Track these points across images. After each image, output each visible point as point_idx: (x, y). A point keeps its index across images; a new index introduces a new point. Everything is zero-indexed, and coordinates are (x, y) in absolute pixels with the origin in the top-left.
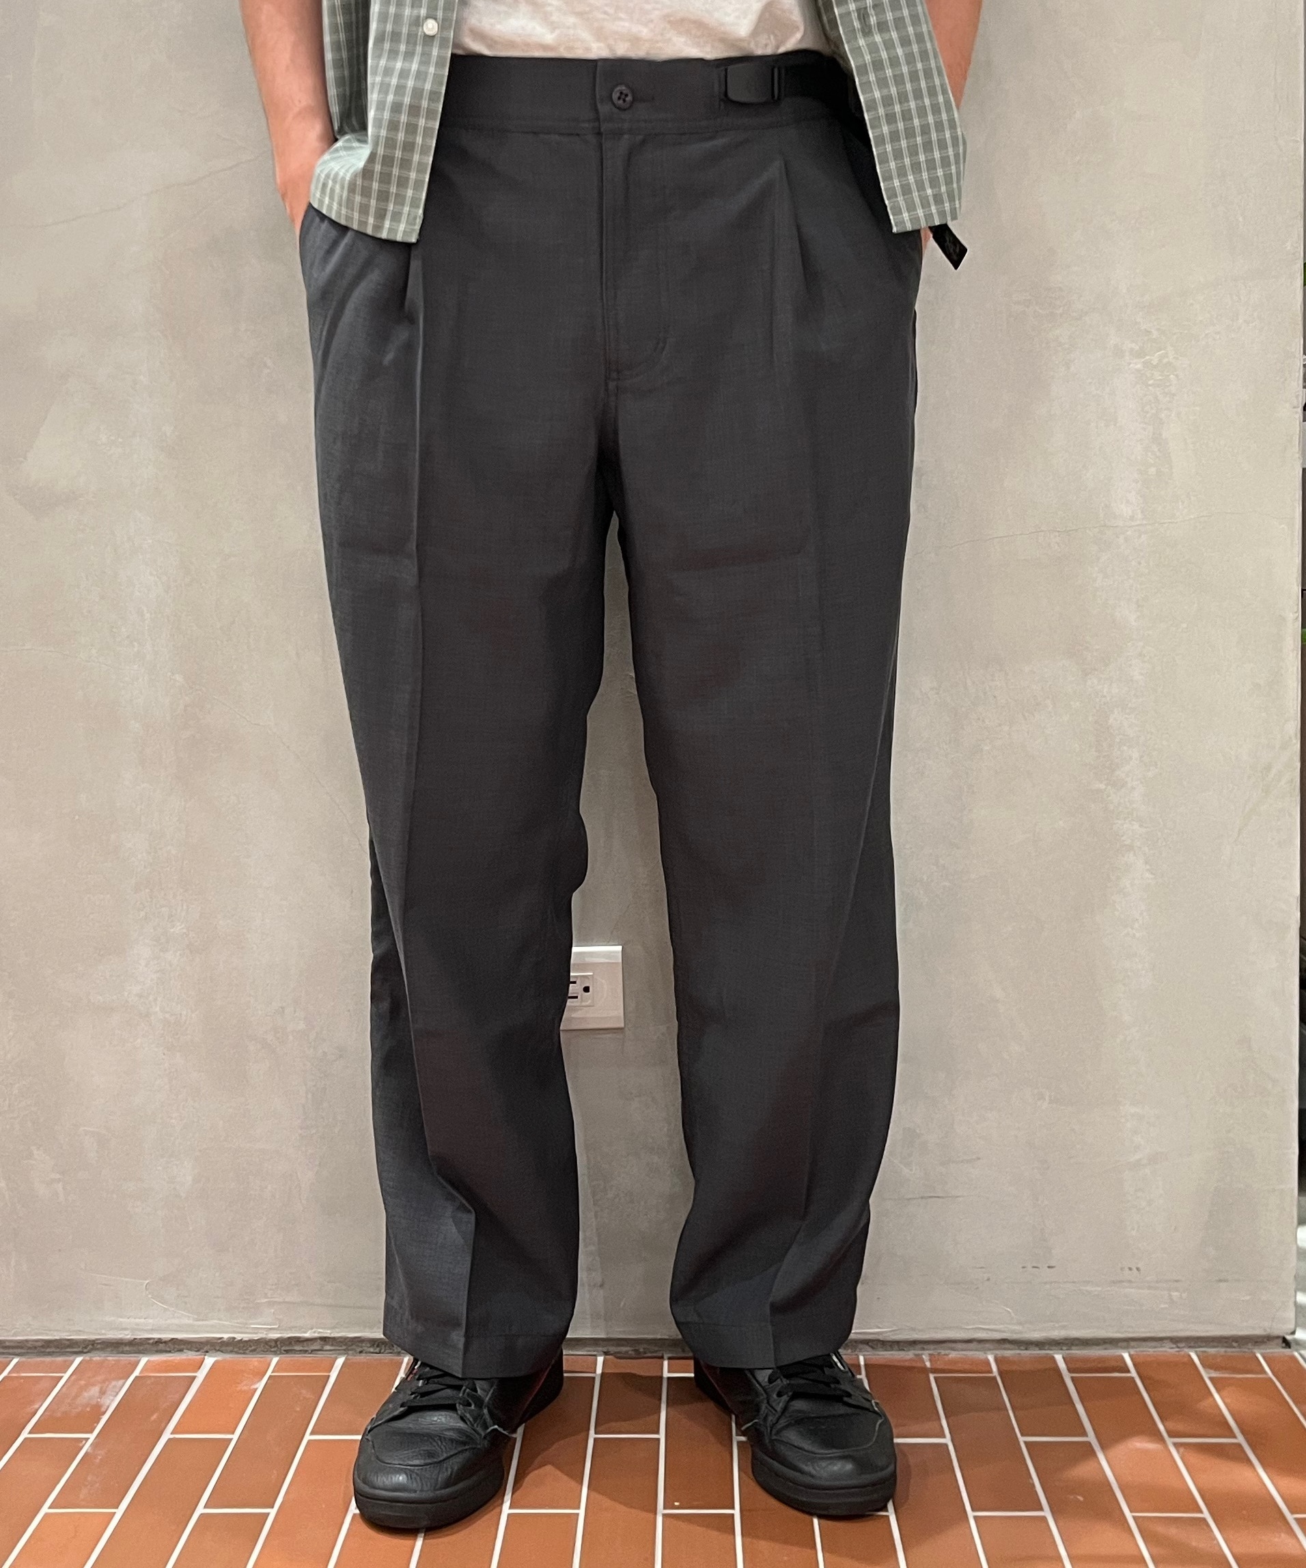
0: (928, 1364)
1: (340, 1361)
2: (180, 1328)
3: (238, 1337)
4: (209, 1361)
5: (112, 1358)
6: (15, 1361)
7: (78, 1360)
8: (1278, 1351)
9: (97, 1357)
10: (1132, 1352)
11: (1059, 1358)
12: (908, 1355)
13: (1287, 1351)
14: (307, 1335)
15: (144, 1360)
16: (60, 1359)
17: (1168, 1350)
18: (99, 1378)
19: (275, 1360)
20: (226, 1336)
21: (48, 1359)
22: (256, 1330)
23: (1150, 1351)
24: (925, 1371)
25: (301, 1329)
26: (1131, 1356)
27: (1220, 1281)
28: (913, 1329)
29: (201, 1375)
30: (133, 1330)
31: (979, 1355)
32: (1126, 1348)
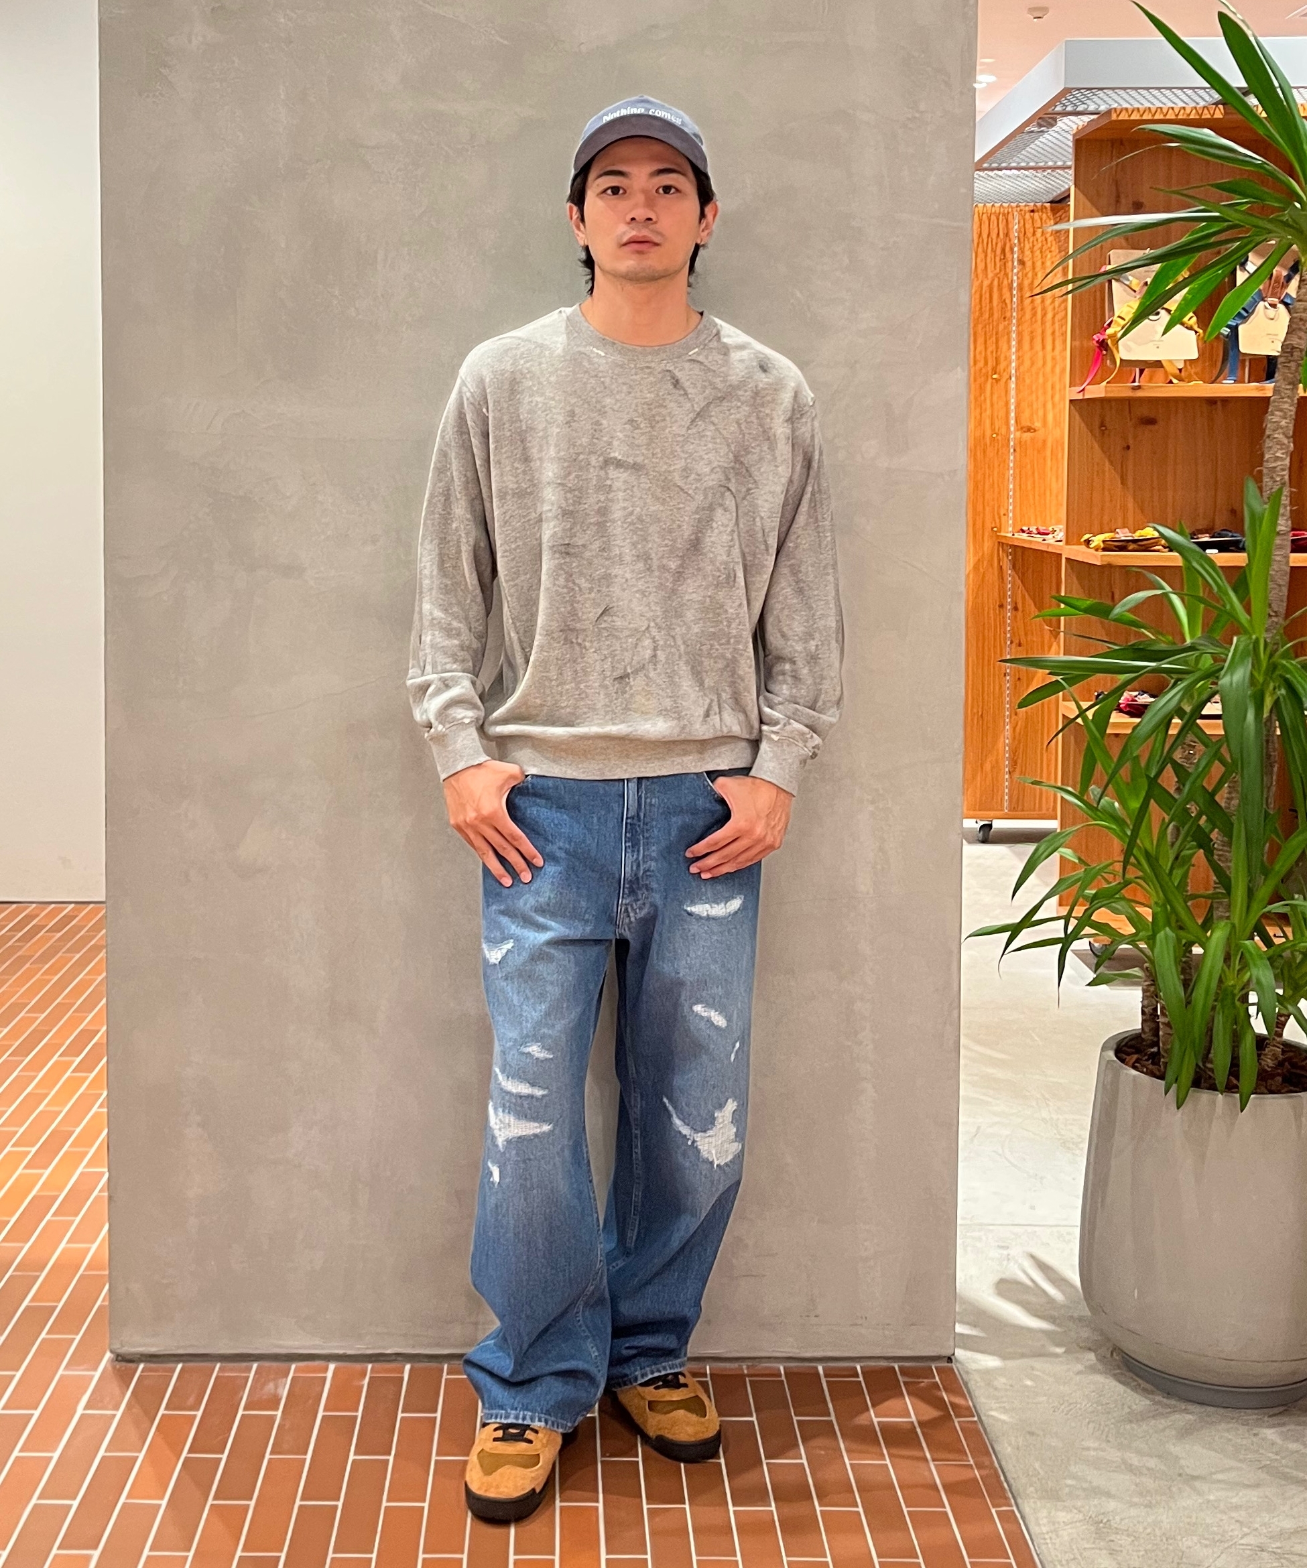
0: (746, 1372)
1: (408, 1367)
2: (314, 1347)
3: (350, 1352)
4: (332, 1366)
5: (275, 1364)
6: (218, 1365)
7: (255, 1366)
8: (945, 1364)
9: (267, 1364)
10: (862, 1364)
11: (820, 1369)
12: (735, 1365)
13: (950, 1365)
14: (389, 1351)
15: (293, 1367)
16: (244, 1364)
17: (884, 1364)
18: (272, 1377)
19: (370, 1366)
20: (341, 1352)
21: (236, 1365)
22: (359, 1349)
23: (872, 1364)
24: (743, 1376)
25: (384, 1348)
26: (861, 1367)
27: (912, 1325)
28: (737, 1351)
29: (330, 1374)
30: (287, 1348)
31: (776, 1365)
32: (858, 1362)
